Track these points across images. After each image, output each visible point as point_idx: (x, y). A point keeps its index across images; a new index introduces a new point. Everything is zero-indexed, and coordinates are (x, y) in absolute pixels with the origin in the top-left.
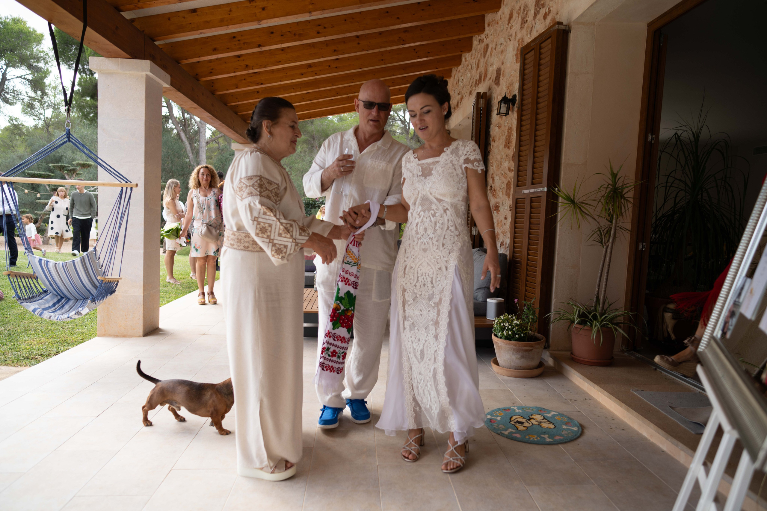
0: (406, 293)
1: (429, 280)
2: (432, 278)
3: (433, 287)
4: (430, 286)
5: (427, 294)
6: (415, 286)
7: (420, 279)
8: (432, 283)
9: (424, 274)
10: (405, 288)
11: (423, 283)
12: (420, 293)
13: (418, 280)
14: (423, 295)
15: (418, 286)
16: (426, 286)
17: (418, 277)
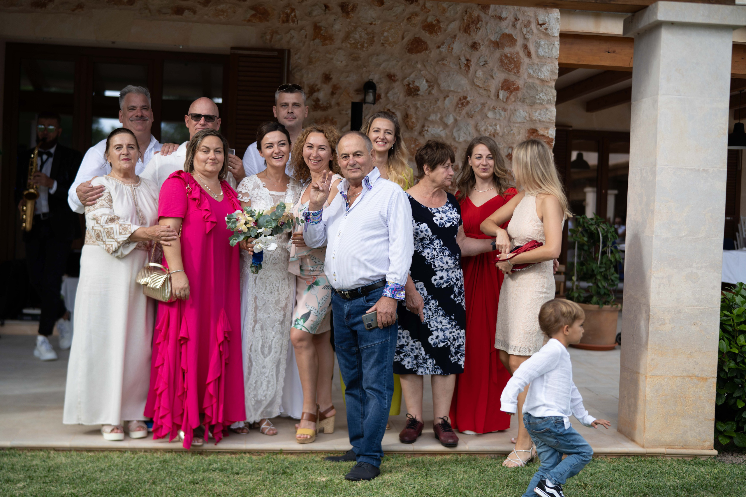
0: (257, 300)
1: (276, 288)
2: (278, 287)
3: (279, 294)
4: (276, 293)
5: (274, 300)
6: (264, 293)
7: (268, 288)
8: (278, 290)
9: (271, 284)
10: (257, 295)
11: (270, 291)
12: (268, 299)
13: (266, 289)
14: (270, 300)
15: (266, 294)
16: (273, 294)
17: (266, 287)
